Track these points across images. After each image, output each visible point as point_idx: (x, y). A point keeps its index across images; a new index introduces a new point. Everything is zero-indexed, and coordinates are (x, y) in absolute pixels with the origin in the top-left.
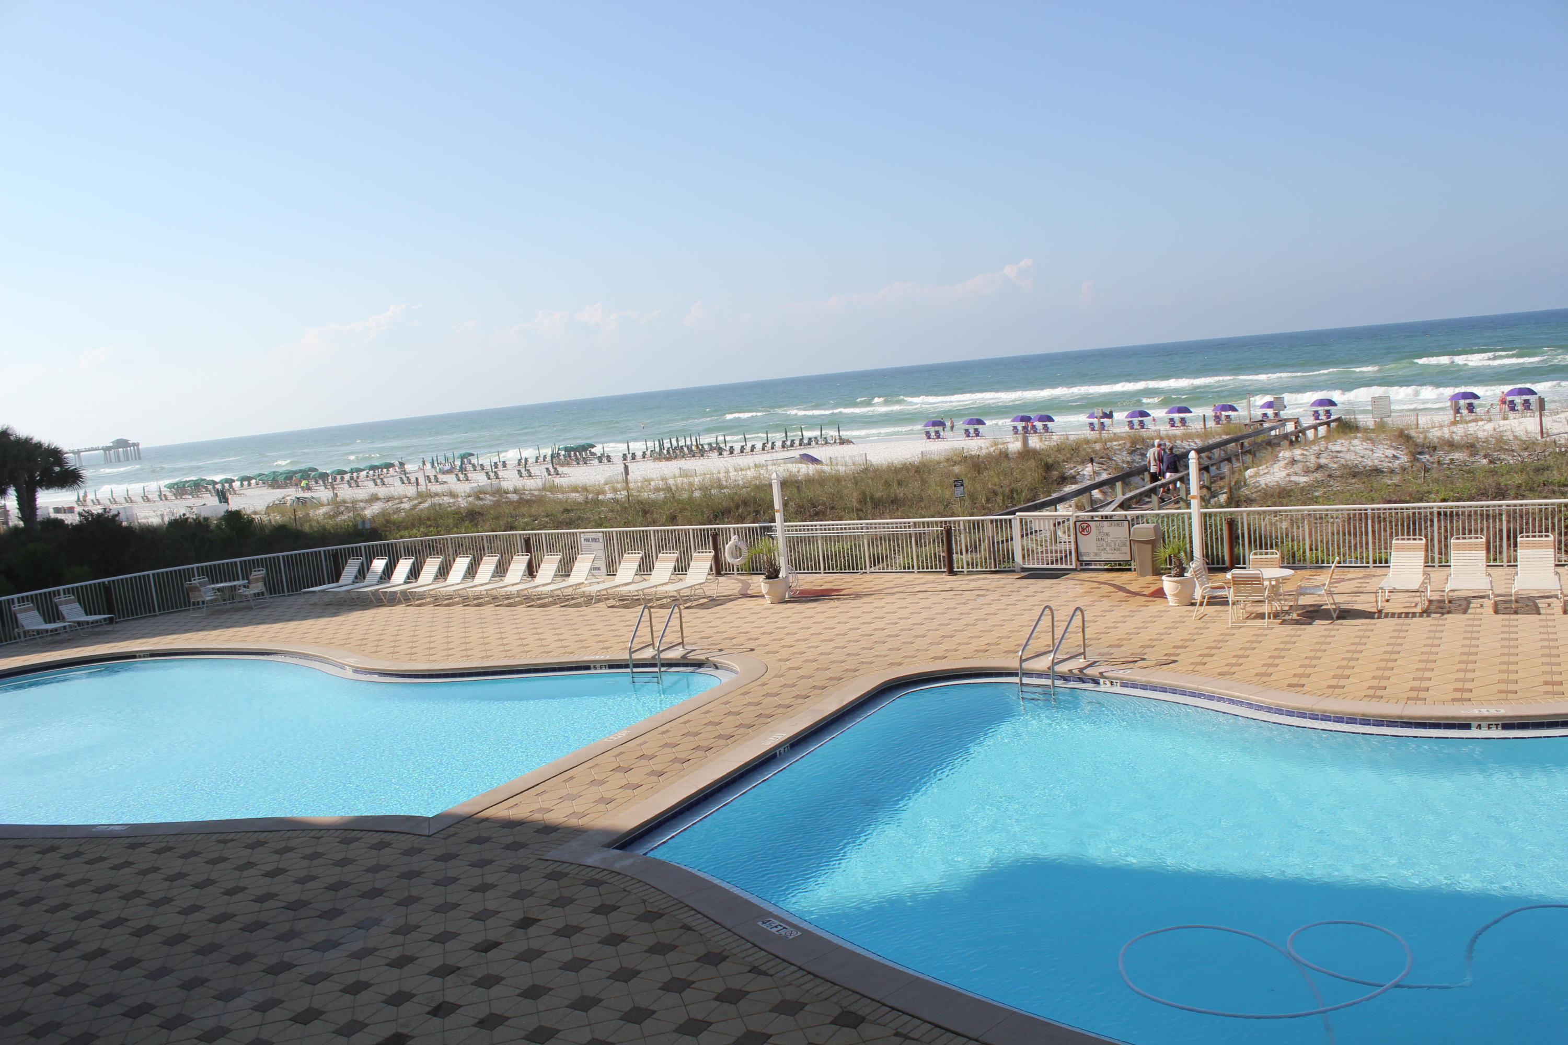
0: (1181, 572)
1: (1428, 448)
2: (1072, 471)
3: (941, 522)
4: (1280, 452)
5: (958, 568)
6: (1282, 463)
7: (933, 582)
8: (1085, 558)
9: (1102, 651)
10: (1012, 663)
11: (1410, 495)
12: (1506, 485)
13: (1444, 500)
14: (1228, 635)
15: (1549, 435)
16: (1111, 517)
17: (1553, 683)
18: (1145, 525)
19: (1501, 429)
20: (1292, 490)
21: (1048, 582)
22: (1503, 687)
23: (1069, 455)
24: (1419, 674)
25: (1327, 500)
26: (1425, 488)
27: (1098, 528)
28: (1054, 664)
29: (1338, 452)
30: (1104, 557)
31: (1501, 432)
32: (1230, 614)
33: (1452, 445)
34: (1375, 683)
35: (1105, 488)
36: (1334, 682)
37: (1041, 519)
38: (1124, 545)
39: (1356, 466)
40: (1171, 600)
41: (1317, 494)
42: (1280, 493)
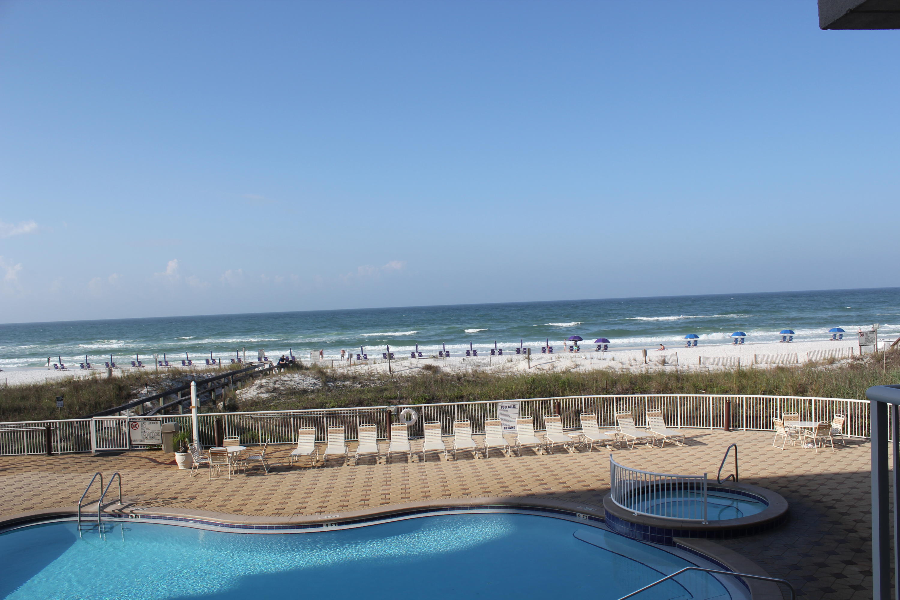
0: (186, 450)
1: (332, 379)
2: (135, 391)
3: (44, 423)
4: (255, 381)
5: (55, 451)
6: (255, 387)
7: (36, 461)
8: (133, 443)
9: (133, 498)
10: (76, 509)
11: (317, 404)
12: (364, 399)
13: (333, 407)
14: (208, 484)
15: (393, 372)
16: (150, 418)
17: (365, 500)
18: (170, 423)
19: (372, 369)
20: (259, 402)
21: (110, 458)
22: (342, 504)
23: (134, 382)
24: (303, 500)
25: (276, 407)
26: (326, 401)
27: (143, 425)
28: (101, 509)
29: (285, 381)
30: (146, 442)
31: (372, 370)
32: (211, 472)
33: (345, 377)
34: (279, 506)
35: (155, 401)
36: (259, 507)
37: (109, 420)
38: (158, 435)
39: (294, 389)
40: (180, 466)
41: (271, 404)
42: (252, 404)
